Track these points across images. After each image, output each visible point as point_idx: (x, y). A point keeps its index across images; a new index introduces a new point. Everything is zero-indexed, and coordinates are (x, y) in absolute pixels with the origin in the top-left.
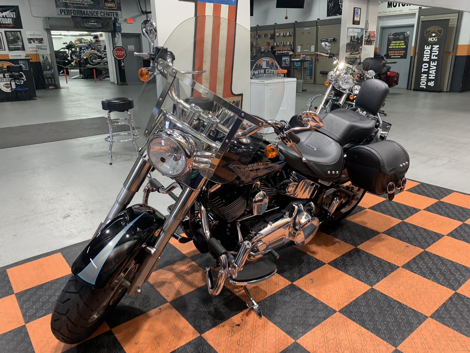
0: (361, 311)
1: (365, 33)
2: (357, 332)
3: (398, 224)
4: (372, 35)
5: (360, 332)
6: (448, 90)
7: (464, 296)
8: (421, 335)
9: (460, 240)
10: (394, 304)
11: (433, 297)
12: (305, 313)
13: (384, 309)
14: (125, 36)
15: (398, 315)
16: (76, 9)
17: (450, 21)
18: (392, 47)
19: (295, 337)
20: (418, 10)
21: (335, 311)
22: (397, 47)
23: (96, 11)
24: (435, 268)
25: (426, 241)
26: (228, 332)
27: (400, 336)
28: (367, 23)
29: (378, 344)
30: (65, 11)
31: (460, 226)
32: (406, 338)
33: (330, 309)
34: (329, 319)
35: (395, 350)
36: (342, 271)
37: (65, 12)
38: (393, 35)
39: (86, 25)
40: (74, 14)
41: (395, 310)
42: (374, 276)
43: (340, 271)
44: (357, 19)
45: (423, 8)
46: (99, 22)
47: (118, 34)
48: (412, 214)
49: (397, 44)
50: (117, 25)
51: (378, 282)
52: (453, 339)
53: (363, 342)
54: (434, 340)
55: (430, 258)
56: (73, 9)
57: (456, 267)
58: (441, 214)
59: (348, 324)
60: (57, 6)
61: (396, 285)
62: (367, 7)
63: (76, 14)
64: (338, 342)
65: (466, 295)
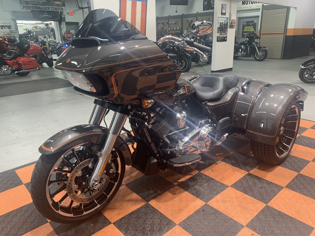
0: (244, 186)
1: (229, 21)
4: (233, 22)
5: (244, 197)
6: (282, 58)
7: (304, 175)
8: (281, 197)
10: (263, 181)
14: (68, 24)
15: (266, 187)
16: (34, 6)
18: (245, 30)
19: (206, 201)
20: (262, 7)
21: (228, 186)
22: (249, 30)
23: (48, 7)
27: (268, 198)
28: (230, 15)
29: (256, 203)
32: (272, 199)
33: (225, 185)
34: (225, 191)
35: (266, 206)
36: (229, 164)
37: (26, 8)
38: (246, 22)
39: (41, 16)
40: (33, 9)
41: (264, 184)
44: (224, 11)
45: (265, 5)
46: (50, 14)
47: (63, 23)
49: (249, 29)
50: (63, 16)
51: (252, 169)
52: (300, 198)
53: (247, 202)
56: (32, 6)
57: (298, 160)
59: (237, 193)
60: (21, 3)
62: (230, 4)
64: (232, 203)
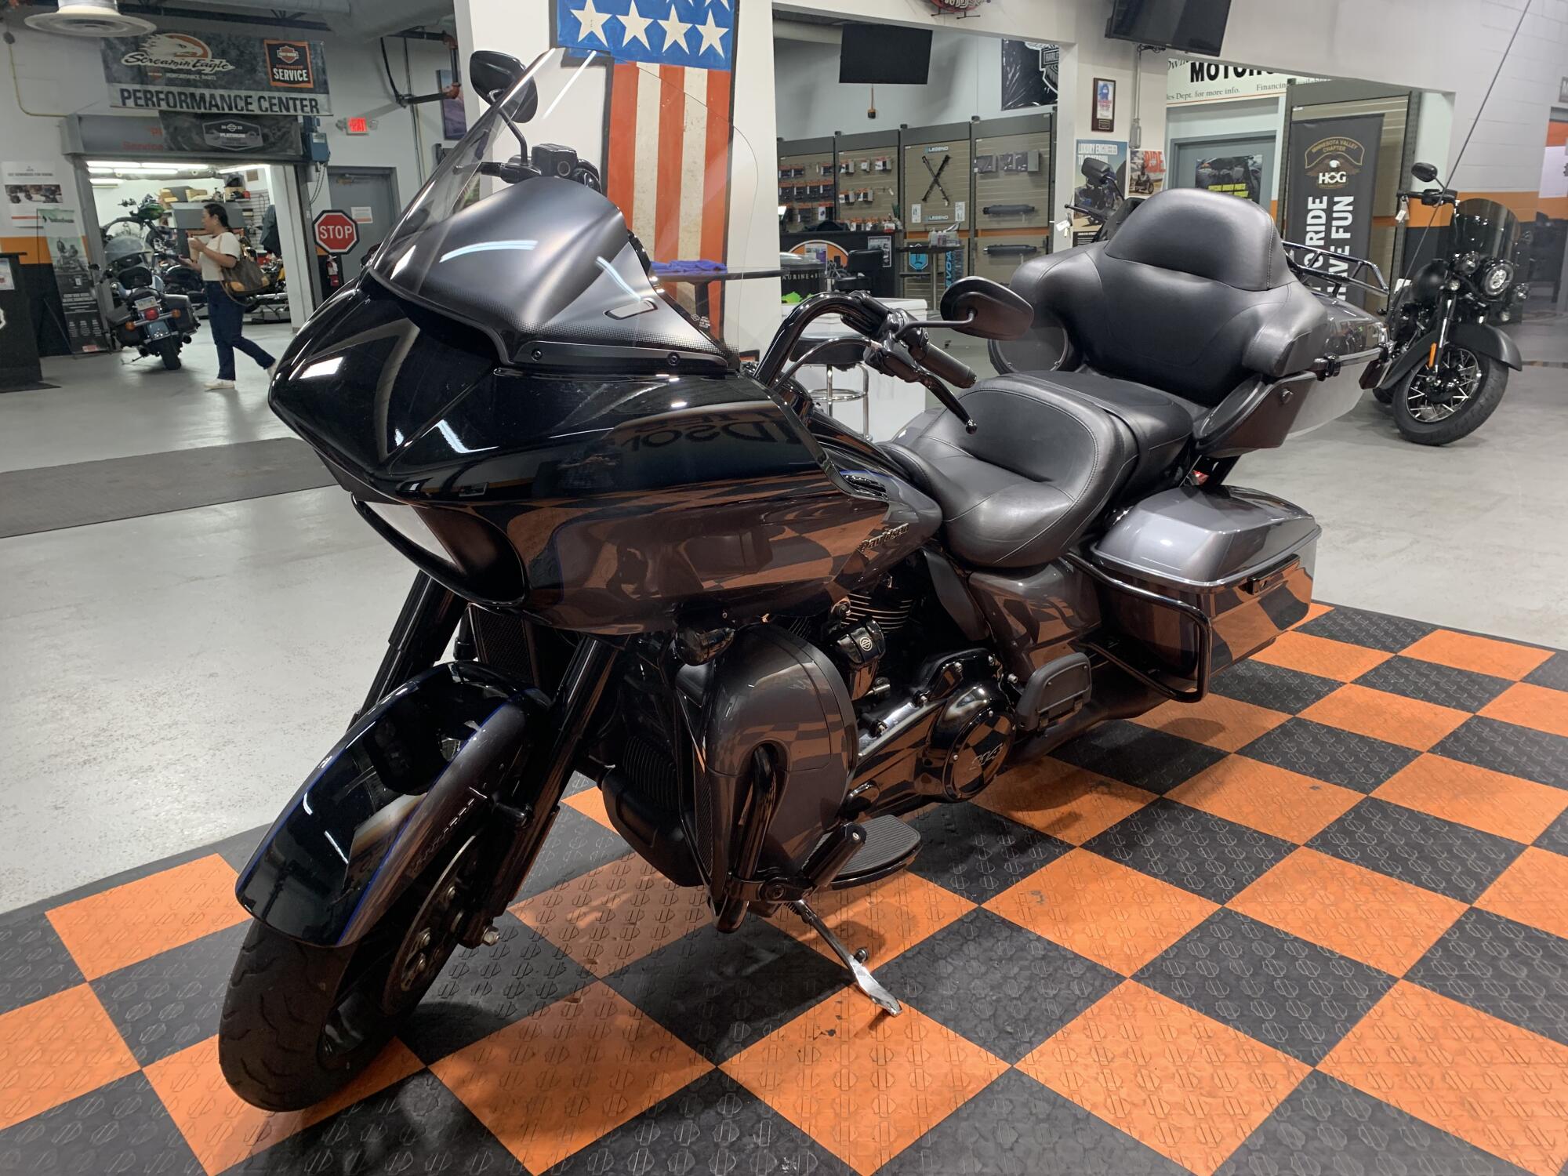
0: (1198, 973)
1: (1132, 159)
2: (1194, 1030)
3: (1280, 726)
4: (1153, 162)
5: (1201, 1029)
7: (1498, 916)
8: (1384, 1030)
9: (1470, 763)
10: (1295, 948)
11: (1408, 924)
12: (1028, 988)
13: (1267, 966)
14: (343, 175)
15: (1310, 979)
16: (175, 90)
17: (1385, 120)
19: (1012, 1054)
20: (1285, 90)
21: (1119, 978)
23: (243, 93)
24: (1406, 844)
25: (1369, 771)
26: (802, 1053)
27: (1321, 1035)
28: (1135, 129)
29: (1259, 1059)
30: (138, 94)
31: (1466, 725)
32: (1340, 1038)
33: (1104, 972)
34: (1106, 1001)
35: (1311, 1074)
37: (136, 98)
38: (1213, 165)
39: (210, 140)
40: (168, 104)
41: (1300, 965)
42: (1224, 873)
43: (1123, 866)
44: (1103, 114)
45: (1300, 80)
46: (253, 129)
47: (317, 170)
48: (1319, 697)
50: (315, 141)
51: (1238, 890)
52: (1478, 1034)
53: (1214, 1058)
54: (1422, 1038)
55: (1385, 816)
56: (166, 89)
58: (1404, 693)
59: (1165, 1010)
60: (111, 79)
61: (1293, 896)
62: (1135, 77)
63: (175, 106)
64: (1141, 1062)
65: (1502, 914)
